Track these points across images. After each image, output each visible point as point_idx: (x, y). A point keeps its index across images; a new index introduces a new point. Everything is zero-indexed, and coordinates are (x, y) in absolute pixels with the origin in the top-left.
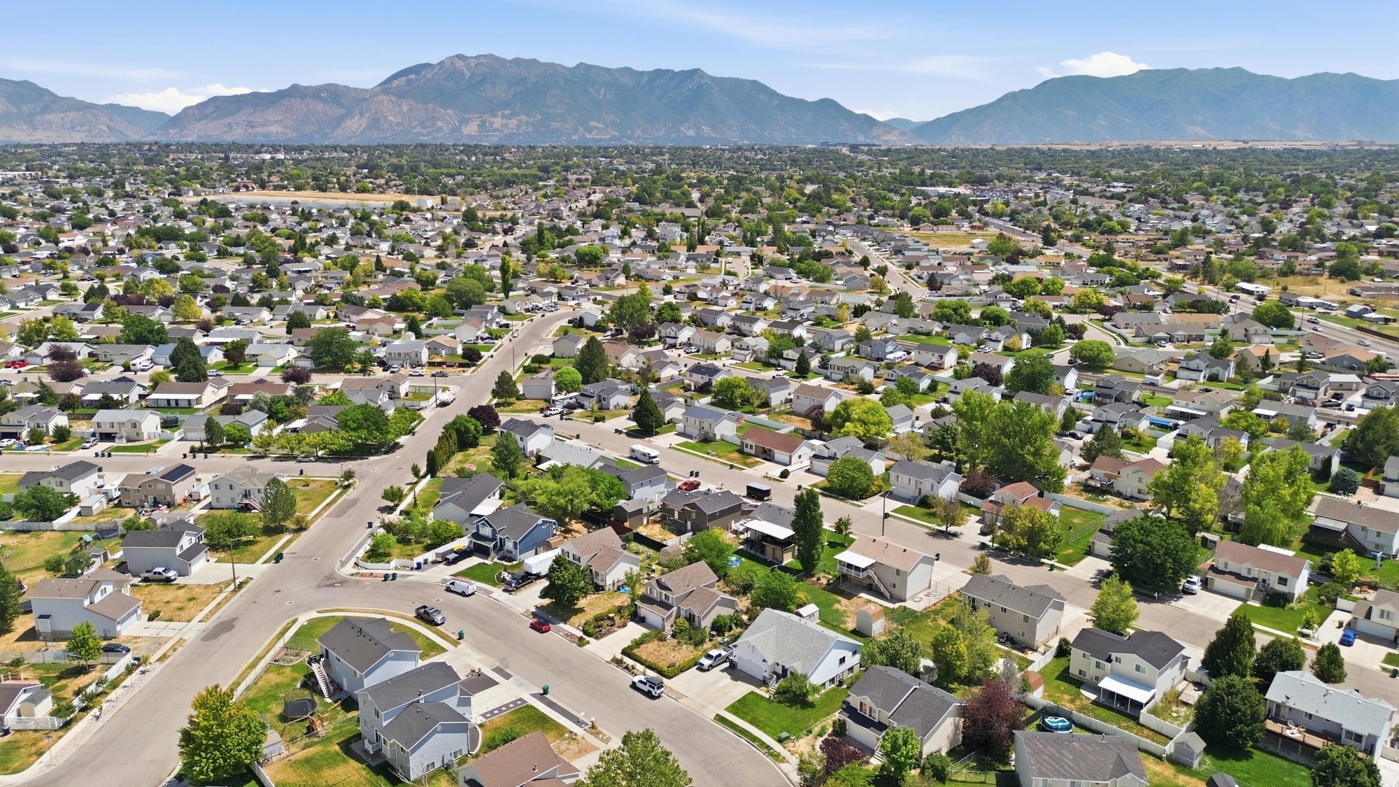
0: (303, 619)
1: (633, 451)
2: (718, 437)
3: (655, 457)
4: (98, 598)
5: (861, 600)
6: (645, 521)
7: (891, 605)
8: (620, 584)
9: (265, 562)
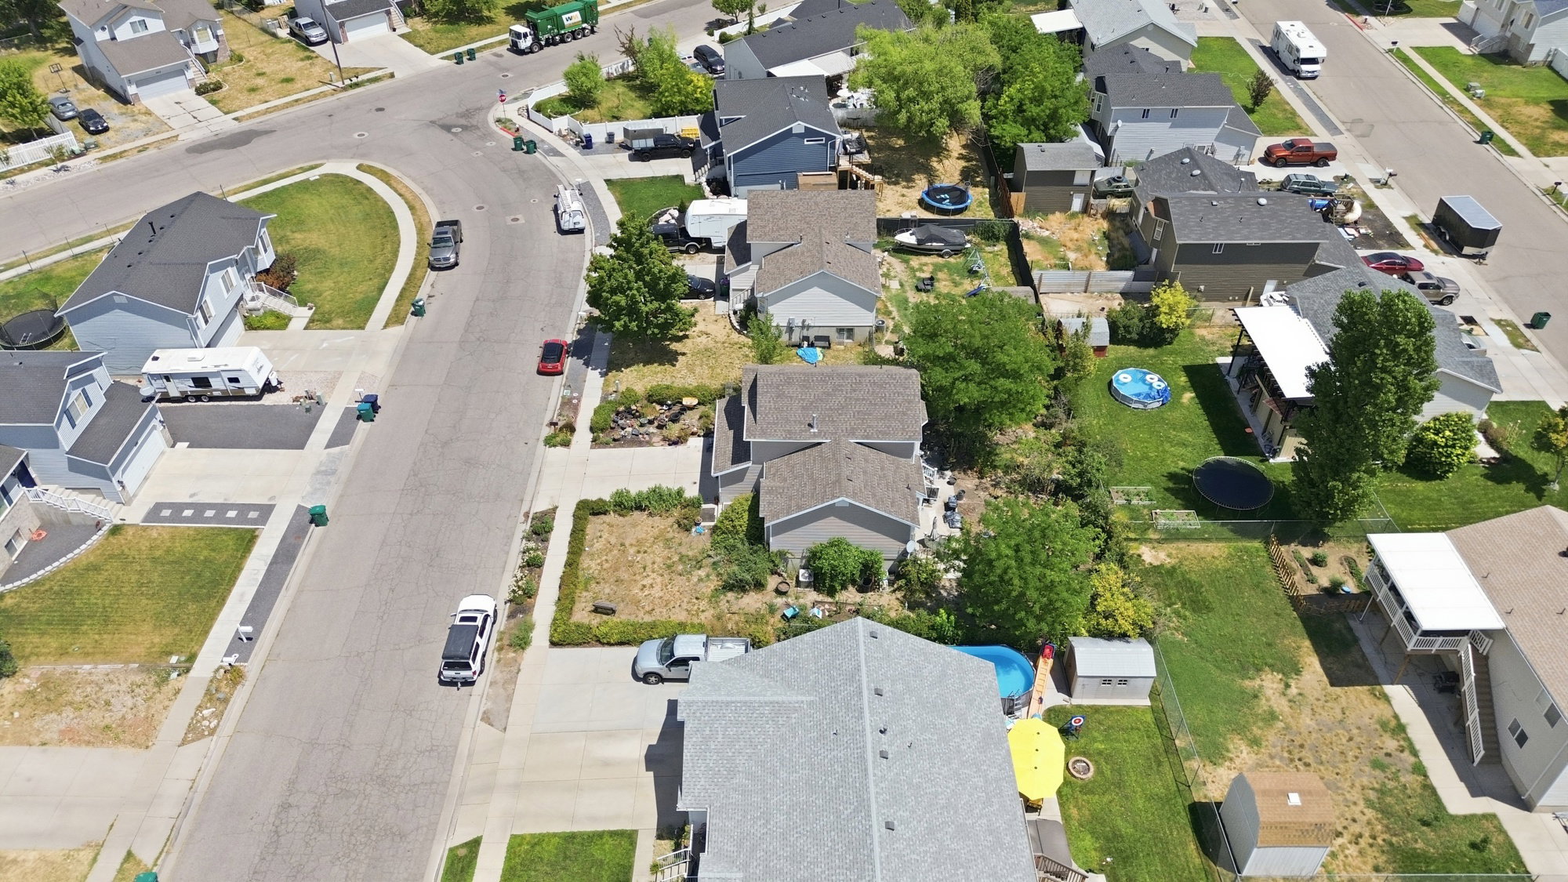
0: (331, 167)
1: (1278, 34)
2: (1537, 55)
3: (1313, 61)
4: (124, 32)
5: (1380, 710)
6: (1077, 204)
7: (1457, 799)
8: (812, 334)
9: (442, 58)
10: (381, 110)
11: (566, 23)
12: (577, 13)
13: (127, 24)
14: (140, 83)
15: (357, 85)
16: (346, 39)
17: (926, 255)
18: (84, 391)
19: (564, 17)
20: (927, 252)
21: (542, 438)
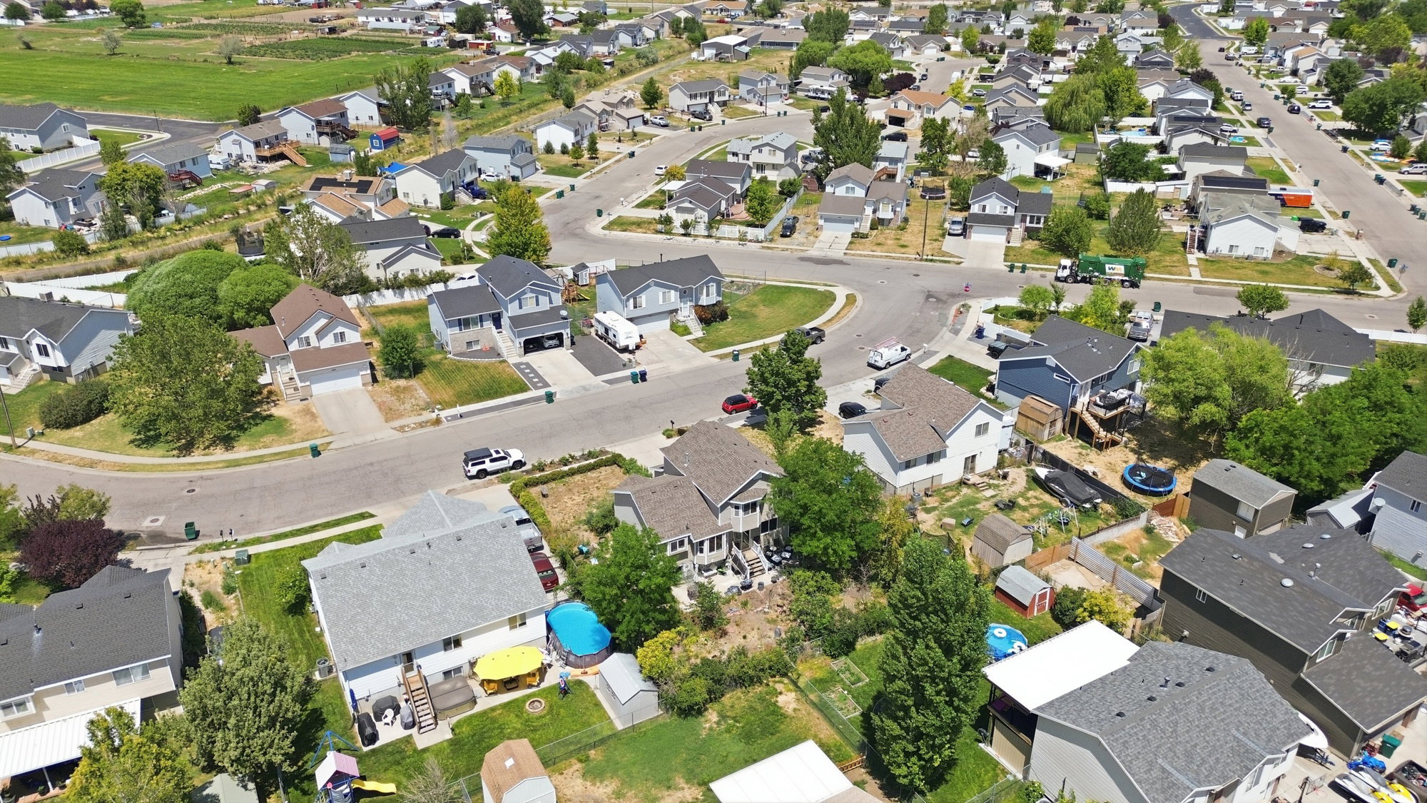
0: (836, 289)
10: (917, 275)
11: (1107, 270)
12: (1123, 267)
13: (844, 187)
14: (827, 220)
15: (931, 260)
16: (970, 238)
17: (1051, 495)
18: (537, 297)
19: (1107, 266)
20: (1052, 493)
21: (664, 429)
